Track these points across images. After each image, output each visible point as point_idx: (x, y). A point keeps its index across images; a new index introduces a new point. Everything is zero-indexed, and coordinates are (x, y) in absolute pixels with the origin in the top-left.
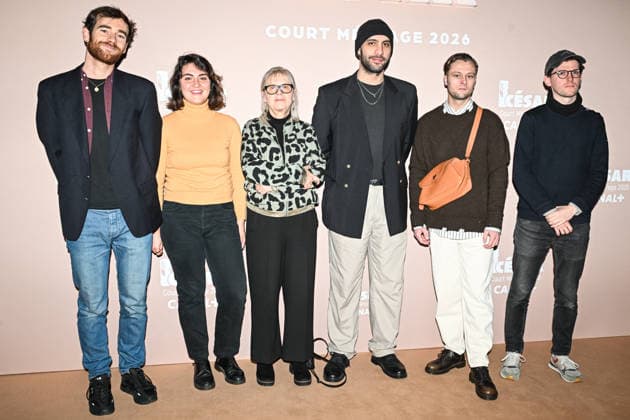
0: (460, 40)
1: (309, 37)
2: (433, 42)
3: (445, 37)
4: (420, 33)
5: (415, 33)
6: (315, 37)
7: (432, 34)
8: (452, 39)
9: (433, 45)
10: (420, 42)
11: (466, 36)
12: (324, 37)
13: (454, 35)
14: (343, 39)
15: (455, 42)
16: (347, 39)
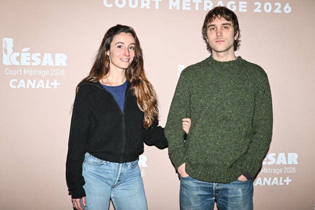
0: (282, 9)
1: (142, 7)
2: (257, 10)
3: (268, 6)
4: (246, 3)
5: (241, 3)
6: (148, 7)
7: (256, 3)
8: (274, 7)
9: (257, 13)
10: (245, 10)
11: (288, 4)
12: (157, 7)
13: (276, 4)
14: (174, 8)
15: (277, 11)
16: (178, 8)
